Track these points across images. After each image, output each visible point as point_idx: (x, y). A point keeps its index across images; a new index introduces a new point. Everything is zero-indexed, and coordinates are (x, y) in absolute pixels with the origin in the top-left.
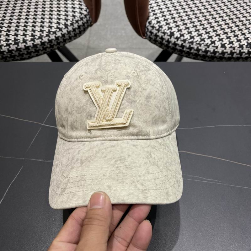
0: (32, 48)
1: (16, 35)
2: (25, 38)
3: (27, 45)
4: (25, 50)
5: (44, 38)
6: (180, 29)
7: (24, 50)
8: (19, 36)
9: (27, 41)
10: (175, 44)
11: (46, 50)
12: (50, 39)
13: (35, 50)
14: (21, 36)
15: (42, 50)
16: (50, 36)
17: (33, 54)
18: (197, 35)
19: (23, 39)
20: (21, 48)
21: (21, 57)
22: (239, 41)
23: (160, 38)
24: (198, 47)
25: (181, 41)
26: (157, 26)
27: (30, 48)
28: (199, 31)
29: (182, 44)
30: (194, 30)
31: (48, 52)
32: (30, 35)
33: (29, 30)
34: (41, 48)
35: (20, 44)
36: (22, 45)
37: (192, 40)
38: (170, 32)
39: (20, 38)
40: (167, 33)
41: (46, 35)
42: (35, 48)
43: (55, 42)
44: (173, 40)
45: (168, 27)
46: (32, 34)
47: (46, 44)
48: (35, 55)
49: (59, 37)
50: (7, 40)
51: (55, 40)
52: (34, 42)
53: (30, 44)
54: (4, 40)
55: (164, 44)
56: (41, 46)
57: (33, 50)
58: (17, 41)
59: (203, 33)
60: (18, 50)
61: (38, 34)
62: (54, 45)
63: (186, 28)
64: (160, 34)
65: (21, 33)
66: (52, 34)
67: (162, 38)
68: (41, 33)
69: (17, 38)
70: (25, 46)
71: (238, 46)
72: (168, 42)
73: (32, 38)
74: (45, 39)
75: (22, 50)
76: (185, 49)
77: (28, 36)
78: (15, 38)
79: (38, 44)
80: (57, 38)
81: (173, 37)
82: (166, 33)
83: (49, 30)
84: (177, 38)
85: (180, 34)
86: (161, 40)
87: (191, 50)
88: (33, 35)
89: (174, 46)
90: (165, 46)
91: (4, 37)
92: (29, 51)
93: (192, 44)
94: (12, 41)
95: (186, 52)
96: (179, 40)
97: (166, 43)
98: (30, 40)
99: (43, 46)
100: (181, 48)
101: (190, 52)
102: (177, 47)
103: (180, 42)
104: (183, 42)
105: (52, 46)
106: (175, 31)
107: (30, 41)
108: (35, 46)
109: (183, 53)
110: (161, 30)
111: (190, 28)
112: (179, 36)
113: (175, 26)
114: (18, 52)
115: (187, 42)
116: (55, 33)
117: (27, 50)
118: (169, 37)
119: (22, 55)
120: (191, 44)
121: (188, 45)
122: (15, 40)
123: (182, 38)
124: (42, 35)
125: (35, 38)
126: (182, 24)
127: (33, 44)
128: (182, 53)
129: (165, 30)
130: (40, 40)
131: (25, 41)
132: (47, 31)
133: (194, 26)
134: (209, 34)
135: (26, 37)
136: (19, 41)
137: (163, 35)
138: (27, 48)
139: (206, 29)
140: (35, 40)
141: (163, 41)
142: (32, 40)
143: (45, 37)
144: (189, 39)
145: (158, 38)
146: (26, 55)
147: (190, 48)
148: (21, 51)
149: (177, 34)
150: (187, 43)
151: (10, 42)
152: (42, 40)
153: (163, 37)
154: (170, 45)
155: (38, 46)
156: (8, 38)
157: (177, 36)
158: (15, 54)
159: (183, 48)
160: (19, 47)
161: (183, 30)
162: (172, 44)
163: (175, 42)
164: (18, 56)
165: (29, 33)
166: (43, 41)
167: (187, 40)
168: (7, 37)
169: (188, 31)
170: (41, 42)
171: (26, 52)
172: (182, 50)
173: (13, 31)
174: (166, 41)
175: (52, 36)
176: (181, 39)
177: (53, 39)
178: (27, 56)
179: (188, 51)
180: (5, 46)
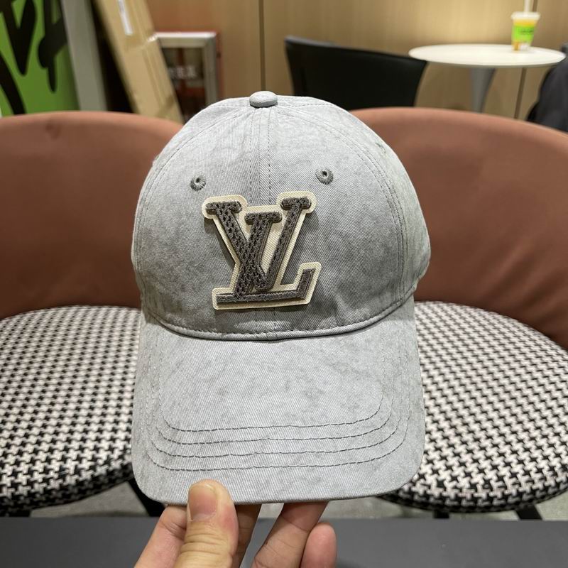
0: (89, 482)
1: (64, 459)
2: (80, 466)
3: (80, 479)
5: (113, 463)
7: (74, 487)
8: (69, 461)
9: (83, 471)
13: (95, 485)
14: (73, 460)
19: (76, 466)
20: (68, 485)
21: (66, 499)
22: (468, 475)
27: (86, 483)
32: (90, 458)
33: (88, 448)
34: (106, 481)
35: (68, 478)
36: (71, 480)
39: (71, 465)
41: (119, 456)
42: (95, 482)
46: (93, 455)
47: (116, 473)
50: (46, 471)
52: (95, 471)
53: (86, 475)
54: (41, 470)
56: (107, 478)
57: (91, 486)
60: (63, 488)
61: (103, 455)
65: (73, 454)
68: (109, 453)
69: (65, 466)
70: (77, 480)
71: (468, 485)
73: (93, 463)
74: (116, 465)
75: (70, 488)
77: (84, 461)
78: (61, 467)
79: (101, 475)
83: (125, 446)
88: (94, 459)
91: (42, 465)
92: (83, 488)
94: (56, 472)
98: (87, 468)
107: (87, 471)
108: (95, 479)
114: (63, 492)
117: (79, 487)
119: (69, 496)
122: (62, 469)
124: (111, 456)
125: (98, 464)
127: (92, 475)
130: (106, 467)
131: (77, 471)
132: (121, 448)
135: (81, 462)
136: (67, 471)
138: (80, 484)
140: (97, 467)
142: (91, 468)
143: (116, 460)
146: (76, 494)
148: (67, 490)
151: (52, 474)
152: (110, 466)
155: (101, 478)
156: (49, 467)
158: (56, 496)
160: (65, 484)
164: (60, 499)
165: (88, 454)
166: (111, 469)
168: (46, 464)
170: (107, 470)
171: (76, 491)
173: (60, 451)
178: (78, 497)
180: (40, 483)
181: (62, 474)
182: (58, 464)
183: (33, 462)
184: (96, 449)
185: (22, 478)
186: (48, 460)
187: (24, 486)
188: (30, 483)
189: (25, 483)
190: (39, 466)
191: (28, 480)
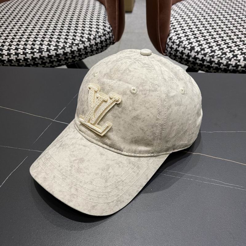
0: (55, 57)
1: (41, 44)
2: (49, 48)
3: (50, 54)
4: (48, 59)
5: (66, 49)
6: (200, 43)
8: (44, 45)
9: (51, 50)
10: (195, 58)
11: (68, 61)
12: (72, 50)
13: (57, 59)
14: (46, 45)
15: (64, 61)
16: (73, 47)
17: (55, 63)
18: (218, 49)
19: (47, 48)
20: (44, 57)
21: (43, 65)
23: (180, 53)
24: (219, 61)
25: (201, 54)
26: (177, 42)
27: (53, 57)
28: (220, 46)
29: (203, 57)
30: (216, 45)
31: (70, 62)
32: (54, 45)
33: (53, 41)
34: (63, 58)
35: (44, 53)
36: (45, 54)
37: (213, 53)
38: (191, 46)
39: (45, 47)
40: (188, 48)
41: (69, 46)
42: (57, 58)
43: (77, 53)
44: (193, 54)
45: (189, 42)
46: (56, 44)
47: (68, 54)
48: (57, 65)
49: (81, 49)
50: (32, 49)
51: (77, 52)
52: (57, 51)
53: (53, 53)
54: (30, 48)
55: (184, 59)
56: (63, 56)
57: (56, 60)
58: (41, 50)
59: (224, 48)
60: (41, 58)
61: (61, 45)
62: (76, 56)
63: (207, 43)
64: (180, 49)
65: (46, 43)
66: (75, 46)
67: (182, 53)
68: (64, 44)
69: (41, 47)
70: (48, 55)
72: (189, 56)
73: (56, 48)
74: (68, 50)
76: (205, 63)
77: (52, 46)
78: (40, 48)
79: (61, 54)
80: (79, 50)
81: (193, 51)
82: (186, 47)
83: (72, 42)
84: (198, 52)
85: (200, 48)
86: (181, 55)
87: (211, 64)
88: (56, 46)
89: (194, 60)
90: (185, 61)
91: (30, 46)
92: (52, 60)
93: (213, 58)
94: (37, 49)
95: (206, 66)
96: (200, 53)
97: (186, 57)
98: (53, 49)
99: (65, 56)
100: (201, 62)
101: (210, 66)
102: (198, 61)
103: (200, 56)
104: (203, 56)
105: (73, 57)
106: (195, 46)
107: (53, 51)
108: (57, 55)
109: (204, 67)
110: (181, 45)
111: (211, 43)
112: (199, 50)
113: (195, 41)
114: (41, 60)
115: (207, 55)
116: (77, 45)
117: (50, 59)
118: (189, 52)
119: (45, 63)
120: (211, 58)
121: (208, 59)
123: (203, 52)
124: (65, 45)
125: (59, 48)
126: (203, 39)
127: (56, 53)
128: (202, 67)
129: (186, 44)
130: (63, 50)
131: (48, 50)
132: (71, 43)
133: (215, 42)
134: (231, 48)
135: (50, 46)
136: (43, 50)
137: (183, 49)
138: (50, 57)
139: (228, 44)
140: (58, 49)
141: (183, 56)
142: (55, 49)
143: (68, 48)
144: (210, 53)
145: (178, 53)
146: (48, 63)
147: (211, 62)
148: (44, 59)
149: (198, 49)
150: (208, 57)
151: (35, 50)
152: (65, 50)
153: (184, 51)
154: (191, 59)
155: (61, 56)
156: (34, 47)
157: (198, 50)
158: (38, 62)
159: (203, 62)
160: (42, 56)
161: (203, 45)
162: (192, 58)
163: (195, 56)
164: (40, 64)
165: (53, 43)
166: (65, 52)
167: (208, 53)
168: (32, 46)
169: (208, 46)
170: (63, 52)
171: (48, 61)
172: (203, 64)
173: (39, 41)
174: (186, 56)
175: (75, 48)
176: (201, 53)
177: (75, 51)
178: (49, 65)
179: (208, 65)
180: (29, 54)
181: (40, 51)
182: (38, 46)
183: (26, 45)
184: (58, 42)
185: (21, 51)
186: (33, 44)
187: (21, 55)
188: (25, 54)
189: (22, 53)
190: (29, 47)
191: (23, 52)
